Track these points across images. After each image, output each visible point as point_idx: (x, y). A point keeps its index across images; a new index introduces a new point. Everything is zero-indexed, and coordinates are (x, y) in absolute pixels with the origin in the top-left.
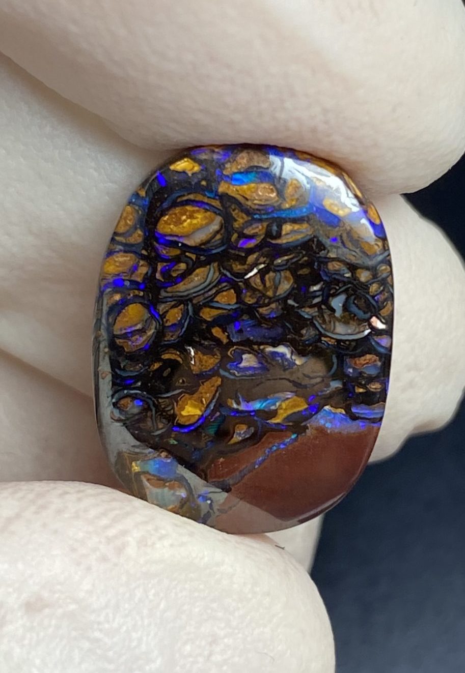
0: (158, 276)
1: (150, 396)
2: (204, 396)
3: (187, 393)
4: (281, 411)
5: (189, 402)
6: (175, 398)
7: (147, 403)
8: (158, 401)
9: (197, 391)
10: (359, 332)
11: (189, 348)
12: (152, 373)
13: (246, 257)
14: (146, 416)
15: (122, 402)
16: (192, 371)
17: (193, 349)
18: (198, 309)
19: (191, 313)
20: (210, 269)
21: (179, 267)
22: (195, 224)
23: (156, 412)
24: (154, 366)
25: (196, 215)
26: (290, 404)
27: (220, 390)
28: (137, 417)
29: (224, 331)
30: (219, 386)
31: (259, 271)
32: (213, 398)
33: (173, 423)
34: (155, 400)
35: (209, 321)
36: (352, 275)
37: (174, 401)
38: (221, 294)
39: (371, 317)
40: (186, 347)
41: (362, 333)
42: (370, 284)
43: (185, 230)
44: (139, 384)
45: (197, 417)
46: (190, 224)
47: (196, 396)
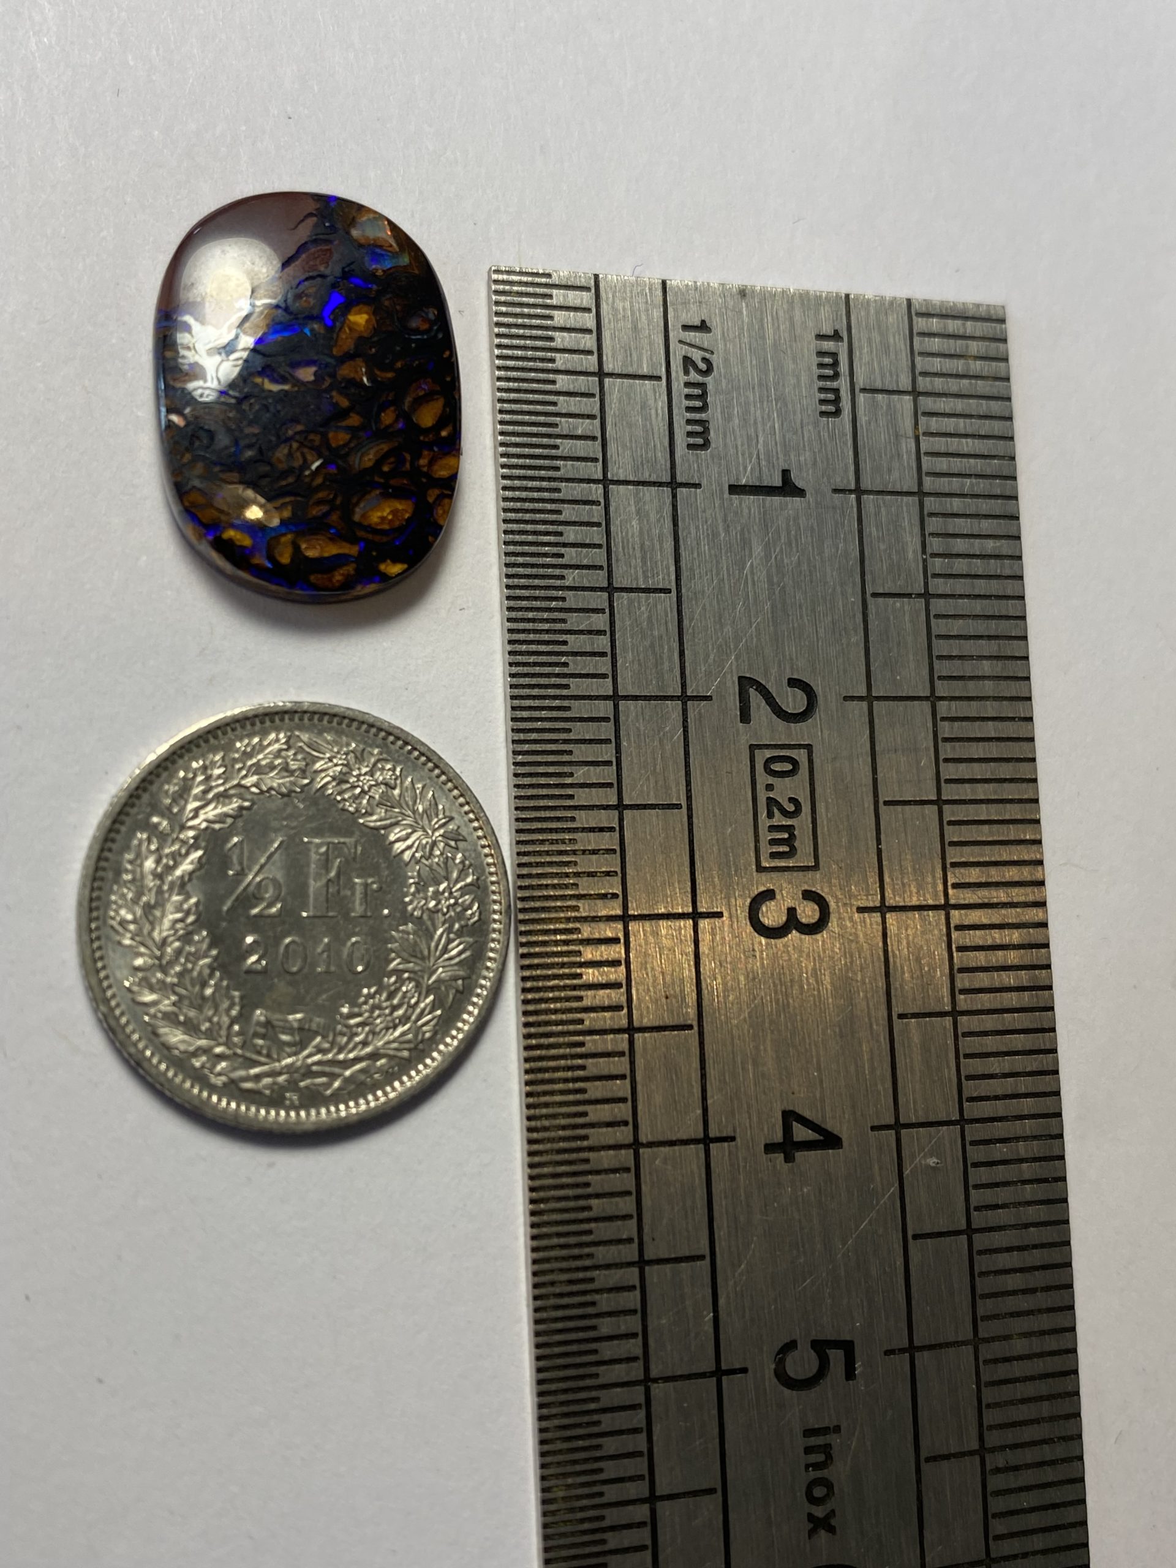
0: (408, 457)
1: (402, 333)
2: (348, 335)
3: (366, 338)
5: (362, 329)
6: (376, 332)
7: (403, 326)
8: (394, 329)
9: (357, 340)
11: (370, 385)
12: (402, 357)
13: (324, 482)
14: (403, 313)
15: (426, 326)
16: (364, 361)
17: (365, 384)
18: (366, 426)
19: (372, 421)
20: (359, 467)
21: (389, 467)
22: (378, 511)
23: (393, 316)
24: (401, 364)
25: (379, 520)
27: (333, 342)
28: (412, 312)
29: (337, 404)
30: (334, 347)
31: (309, 468)
32: (339, 333)
33: (375, 306)
35: (353, 413)
37: (377, 330)
38: (345, 442)
39: (186, 426)
40: (373, 385)
43: (387, 505)
44: (413, 345)
45: (352, 313)
46: (385, 510)
47: (356, 335)
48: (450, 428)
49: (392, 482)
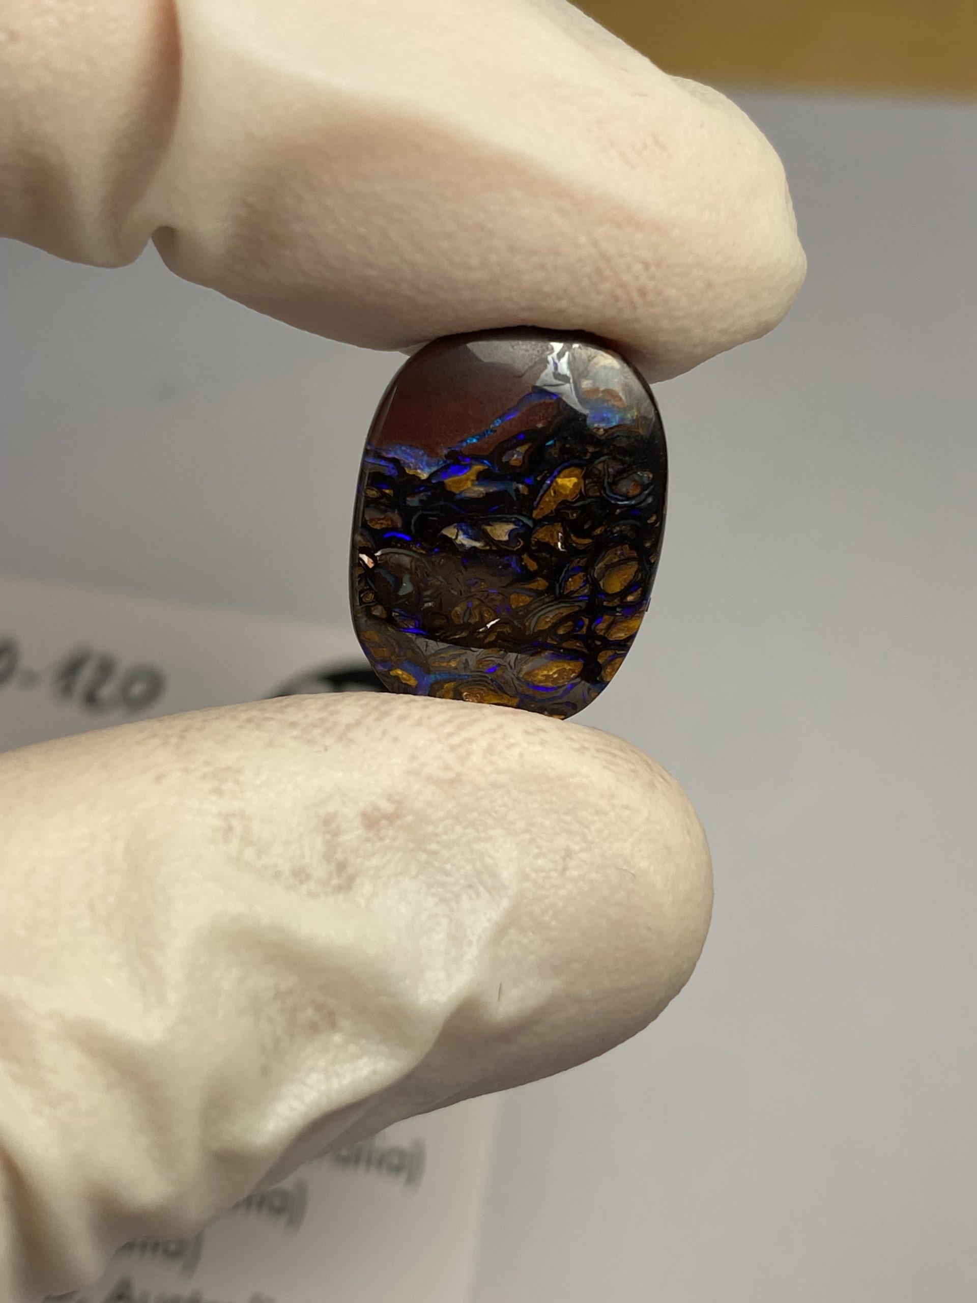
0: (587, 621)
1: (607, 498)
2: (552, 498)
3: (570, 502)
4: (473, 477)
5: (568, 492)
6: (582, 496)
7: (612, 491)
8: (601, 494)
9: (559, 504)
10: (387, 554)
11: (563, 550)
12: (604, 523)
14: (615, 476)
15: (638, 491)
16: (562, 526)
17: (559, 549)
18: (550, 590)
19: (557, 585)
20: (534, 629)
21: (565, 631)
22: (545, 670)
23: (604, 480)
24: (601, 531)
25: (543, 678)
26: (461, 485)
27: (535, 503)
28: (625, 475)
29: (526, 566)
30: (535, 509)
31: (485, 625)
32: (543, 495)
33: (587, 470)
34: (605, 495)
35: (540, 577)
36: (391, 614)
37: (584, 494)
38: (526, 604)
39: (373, 568)
40: (566, 551)
41: (384, 553)
42: (373, 602)
43: (555, 665)
44: (618, 511)
45: (561, 475)
46: (551, 670)
47: (561, 499)
48: (639, 591)
49: (564, 645)
